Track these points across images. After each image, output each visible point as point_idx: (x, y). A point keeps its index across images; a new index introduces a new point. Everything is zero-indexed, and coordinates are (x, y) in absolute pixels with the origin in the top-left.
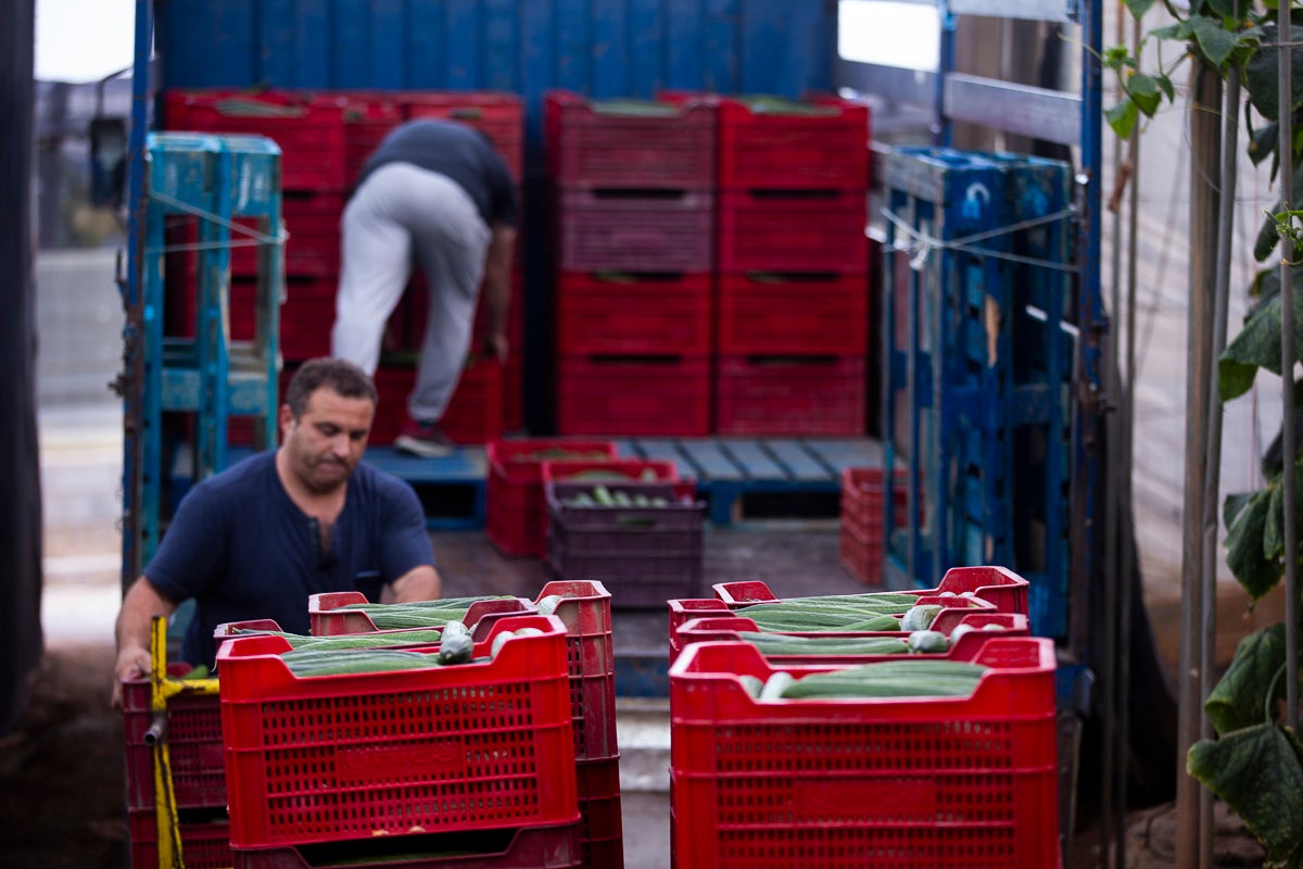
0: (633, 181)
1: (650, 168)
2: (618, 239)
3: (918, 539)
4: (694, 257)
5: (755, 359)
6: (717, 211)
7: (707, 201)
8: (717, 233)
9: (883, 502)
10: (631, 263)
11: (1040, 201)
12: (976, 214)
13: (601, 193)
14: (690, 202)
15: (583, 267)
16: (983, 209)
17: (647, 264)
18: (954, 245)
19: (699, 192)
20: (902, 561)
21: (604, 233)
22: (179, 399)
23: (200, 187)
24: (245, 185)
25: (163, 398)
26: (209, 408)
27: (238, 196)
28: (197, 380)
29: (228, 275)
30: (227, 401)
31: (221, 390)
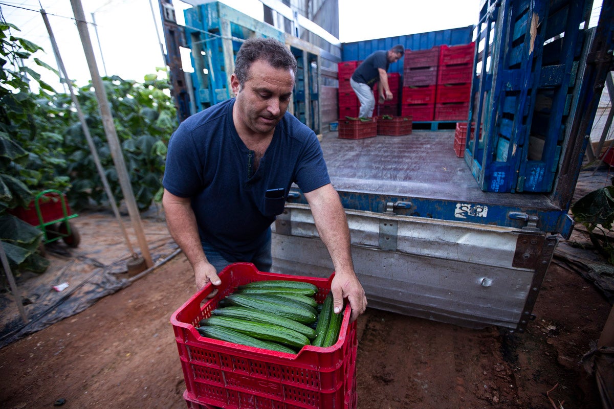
0: (419, 66)
1: (423, 62)
2: (414, 79)
3: (477, 143)
4: (432, 82)
5: (444, 104)
6: (438, 71)
7: (436, 69)
8: (437, 76)
9: (467, 131)
10: (418, 84)
13: (411, 69)
14: (432, 69)
15: (407, 86)
17: (421, 84)
19: (434, 67)
20: (471, 151)
21: (412, 78)
22: (204, 98)
23: (198, 20)
24: (210, 16)
25: (200, 98)
26: (212, 101)
27: (209, 21)
28: (208, 91)
29: (210, 52)
30: (216, 98)
31: (214, 94)
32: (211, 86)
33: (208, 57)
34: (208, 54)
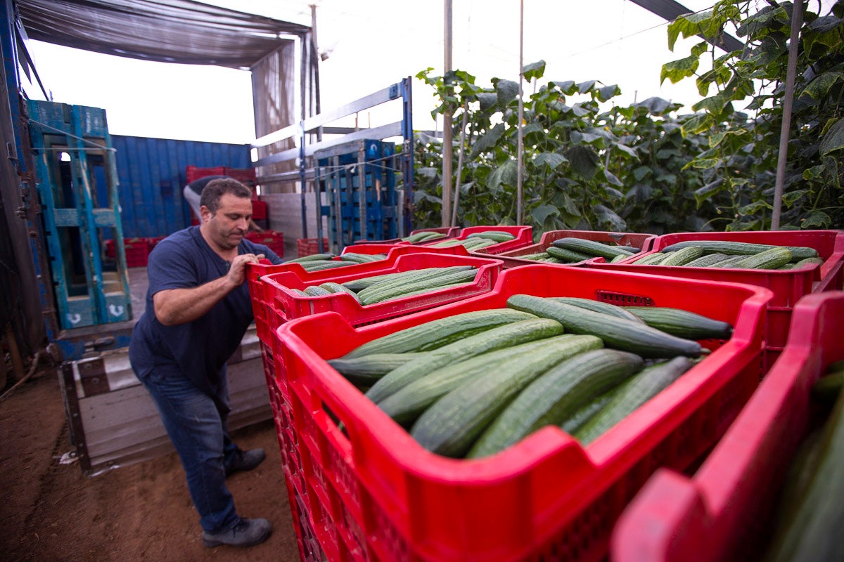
11: (388, 152)
12: (373, 153)
16: (375, 152)
18: (368, 163)
22: (66, 221)
23: (62, 121)
24: (88, 122)
25: (56, 220)
26: (84, 225)
27: (85, 127)
28: (75, 212)
29: (85, 164)
30: (94, 221)
31: (90, 217)
32: (84, 205)
33: (80, 169)
34: (82, 166)
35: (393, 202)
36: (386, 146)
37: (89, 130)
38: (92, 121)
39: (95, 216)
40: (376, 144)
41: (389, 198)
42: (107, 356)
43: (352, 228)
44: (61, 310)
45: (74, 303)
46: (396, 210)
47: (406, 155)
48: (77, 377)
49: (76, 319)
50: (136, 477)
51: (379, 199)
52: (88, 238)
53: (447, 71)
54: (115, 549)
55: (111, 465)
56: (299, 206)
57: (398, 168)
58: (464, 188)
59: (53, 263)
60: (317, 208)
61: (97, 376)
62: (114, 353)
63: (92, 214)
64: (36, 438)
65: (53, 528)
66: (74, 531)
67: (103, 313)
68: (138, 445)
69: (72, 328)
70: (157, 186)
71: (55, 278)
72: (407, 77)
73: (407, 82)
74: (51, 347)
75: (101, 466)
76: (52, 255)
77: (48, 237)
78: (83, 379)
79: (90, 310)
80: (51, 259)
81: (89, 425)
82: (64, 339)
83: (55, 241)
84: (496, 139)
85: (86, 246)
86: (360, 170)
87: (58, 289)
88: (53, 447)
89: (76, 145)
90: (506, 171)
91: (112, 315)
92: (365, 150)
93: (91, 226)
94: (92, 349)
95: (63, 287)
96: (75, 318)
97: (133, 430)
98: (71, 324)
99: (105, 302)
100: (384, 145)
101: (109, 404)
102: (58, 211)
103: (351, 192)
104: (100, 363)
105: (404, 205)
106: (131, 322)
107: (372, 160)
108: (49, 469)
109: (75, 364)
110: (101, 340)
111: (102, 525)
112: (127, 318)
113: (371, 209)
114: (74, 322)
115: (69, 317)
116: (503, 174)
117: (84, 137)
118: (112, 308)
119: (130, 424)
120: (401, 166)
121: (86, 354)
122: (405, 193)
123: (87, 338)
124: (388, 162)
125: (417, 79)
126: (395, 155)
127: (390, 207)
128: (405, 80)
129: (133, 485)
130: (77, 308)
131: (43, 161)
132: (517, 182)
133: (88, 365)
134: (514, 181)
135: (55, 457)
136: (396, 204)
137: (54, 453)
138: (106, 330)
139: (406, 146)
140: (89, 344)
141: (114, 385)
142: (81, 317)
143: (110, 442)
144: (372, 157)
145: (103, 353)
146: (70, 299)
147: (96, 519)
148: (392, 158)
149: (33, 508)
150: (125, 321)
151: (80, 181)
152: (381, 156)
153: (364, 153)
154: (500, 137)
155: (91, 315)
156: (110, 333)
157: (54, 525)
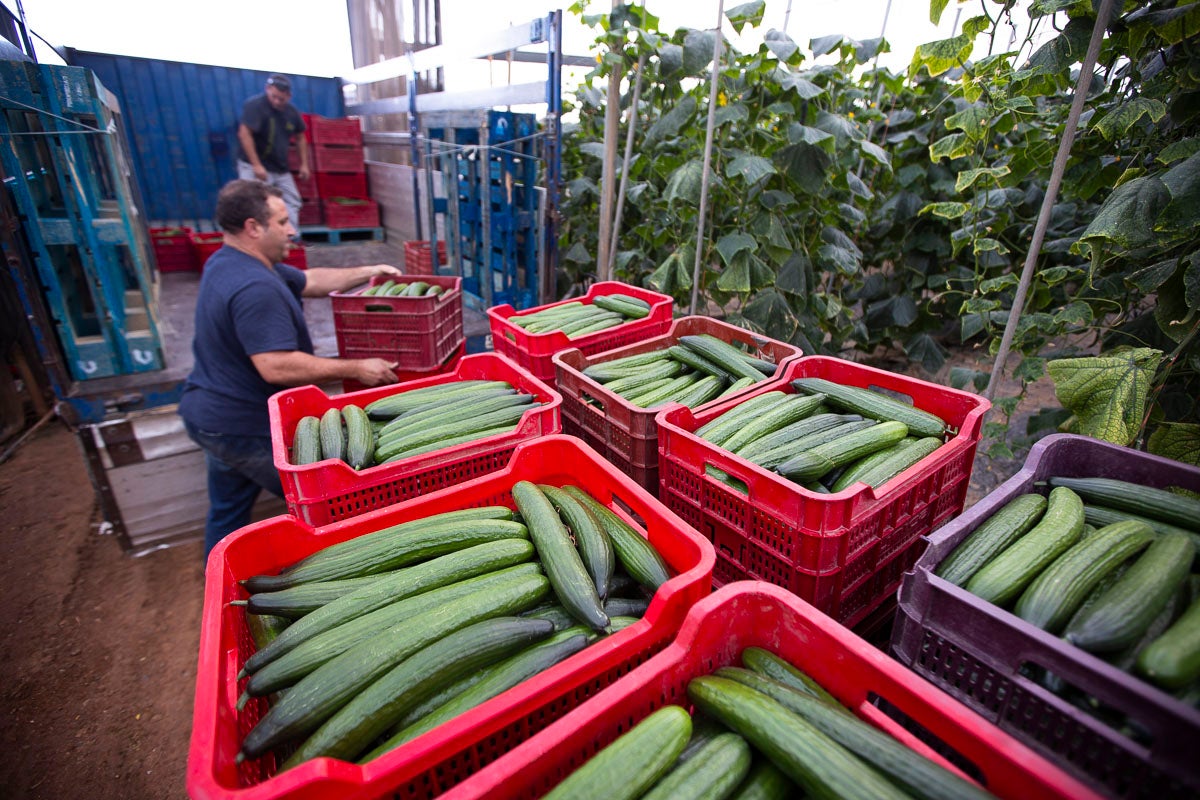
11: (526, 129)
12: (502, 133)
16: (505, 130)
18: (493, 147)
22: (57, 238)
23: (29, 89)
24: (67, 90)
25: (43, 236)
26: (83, 242)
27: (64, 97)
28: (68, 225)
29: (72, 154)
30: (96, 237)
31: (89, 231)
32: (78, 215)
33: (65, 161)
34: (67, 158)
35: (532, 206)
36: (522, 120)
37: (69, 103)
38: (73, 89)
39: (97, 230)
40: (506, 118)
41: (524, 197)
42: (135, 418)
43: (475, 237)
44: (69, 356)
45: (84, 348)
46: (536, 217)
47: (551, 137)
48: (100, 443)
49: (92, 368)
50: (192, 556)
51: (510, 201)
52: (92, 261)
53: (616, 5)
54: (168, 640)
55: (158, 545)
56: (410, 186)
57: (539, 155)
58: (633, 192)
59: (49, 295)
60: (429, 200)
61: (126, 443)
62: (143, 415)
63: (93, 228)
64: (68, 499)
65: (96, 612)
66: (120, 617)
67: (126, 360)
68: (189, 523)
69: (87, 379)
70: (204, 141)
71: (55, 314)
72: (555, 11)
73: (556, 18)
74: (62, 407)
75: (145, 546)
76: (45, 284)
77: (37, 259)
78: (108, 447)
79: (108, 356)
80: (44, 290)
81: (123, 500)
82: (76, 397)
83: (47, 265)
84: (679, 126)
85: (90, 271)
86: (483, 157)
87: (61, 329)
88: (90, 512)
89: (54, 127)
90: (687, 180)
91: (137, 363)
92: (489, 128)
93: (93, 244)
94: (115, 410)
95: (67, 326)
96: (89, 367)
97: (181, 506)
98: (85, 374)
99: (127, 347)
100: (518, 119)
101: (145, 476)
102: (45, 224)
103: (474, 183)
104: (128, 427)
105: (546, 211)
106: (164, 372)
107: (501, 142)
108: (86, 541)
109: (95, 428)
110: (126, 398)
111: (153, 612)
112: (158, 366)
113: (498, 215)
114: (89, 371)
115: (82, 365)
116: (681, 183)
117: (64, 115)
118: (137, 354)
119: (174, 499)
120: (544, 152)
121: (107, 416)
122: (548, 194)
123: (107, 395)
124: (526, 145)
125: (571, 13)
126: (535, 135)
127: (526, 213)
128: (552, 14)
129: (189, 566)
130: (90, 354)
131: (12, 152)
132: (700, 196)
133: (113, 429)
134: (696, 194)
135: (94, 525)
136: (536, 208)
137: (93, 520)
138: (131, 385)
139: (551, 123)
140: (110, 403)
141: (149, 454)
142: (98, 366)
143: (153, 519)
144: (500, 138)
145: (131, 415)
146: (80, 342)
147: (146, 604)
148: (531, 140)
149: (72, 586)
150: (156, 371)
151: (68, 178)
152: (515, 137)
153: (487, 132)
154: (686, 121)
155: (109, 363)
156: (136, 389)
157: (97, 608)
